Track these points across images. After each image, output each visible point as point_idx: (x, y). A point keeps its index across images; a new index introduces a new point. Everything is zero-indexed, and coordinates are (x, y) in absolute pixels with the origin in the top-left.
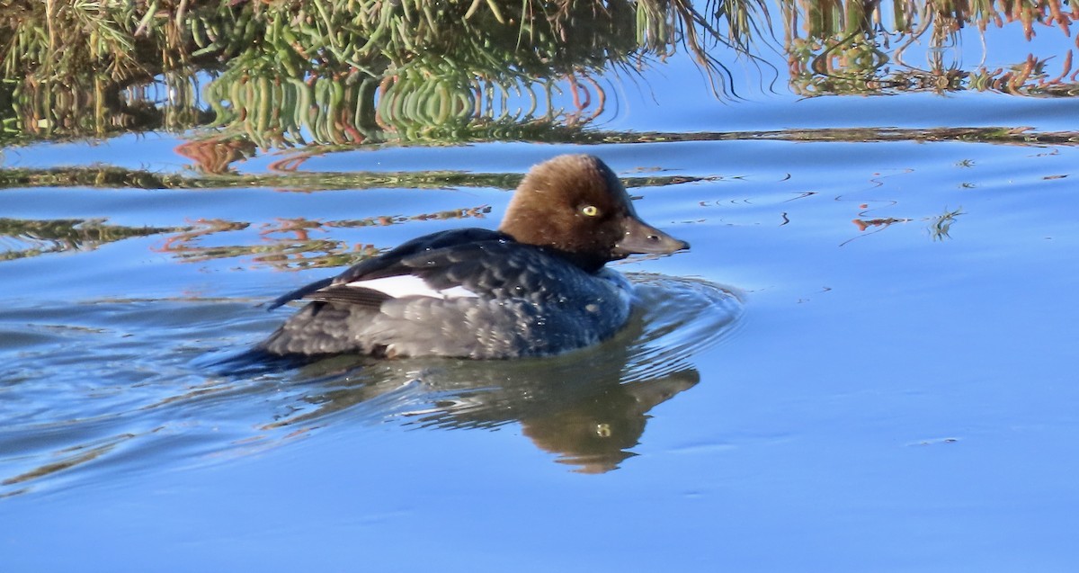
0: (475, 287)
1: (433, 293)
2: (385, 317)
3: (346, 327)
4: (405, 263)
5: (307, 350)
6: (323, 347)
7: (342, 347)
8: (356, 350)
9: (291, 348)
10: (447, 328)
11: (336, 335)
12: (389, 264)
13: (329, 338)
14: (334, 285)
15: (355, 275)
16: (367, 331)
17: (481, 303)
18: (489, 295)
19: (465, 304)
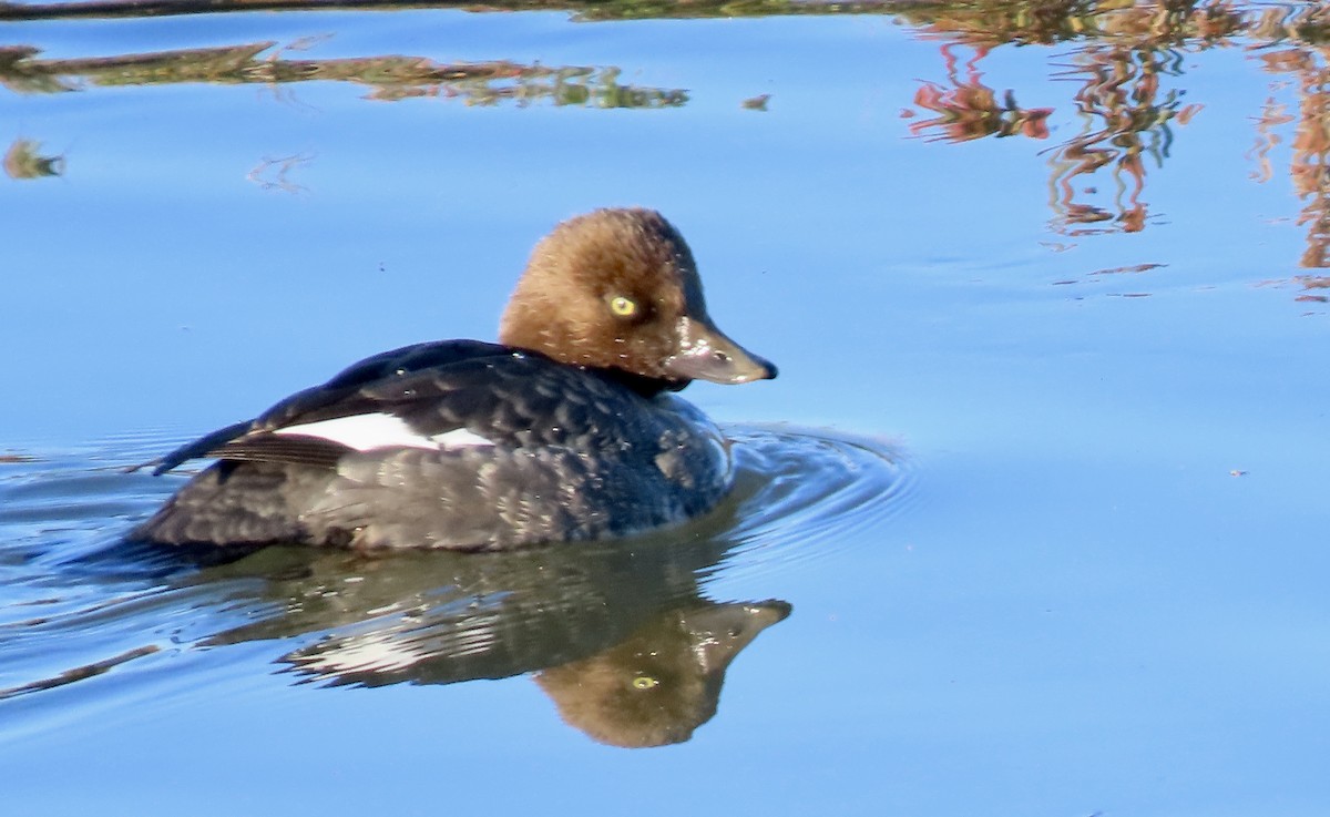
0: (487, 429)
1: (420, 441)
2: (347, 485)
3: (280, 501)
4: (367, 393)
5: (217, 537)
6: (245, 532)
7: (275, 532)
8: (297, 540)
9: (191, 535)
11: (263, 513)
12: (346, 394)
13: (252, 517)
14: (254, 432)
15: (289, 414)
16: (318, 503)
17: (500, 454)
18: (511, 442)
19: (475, 456)
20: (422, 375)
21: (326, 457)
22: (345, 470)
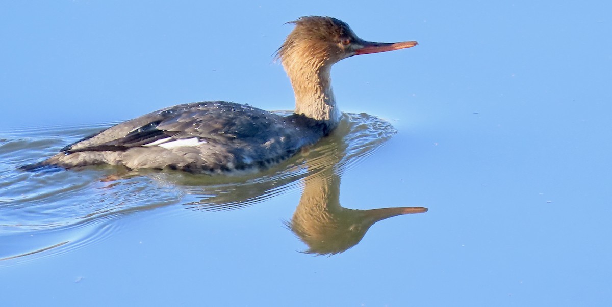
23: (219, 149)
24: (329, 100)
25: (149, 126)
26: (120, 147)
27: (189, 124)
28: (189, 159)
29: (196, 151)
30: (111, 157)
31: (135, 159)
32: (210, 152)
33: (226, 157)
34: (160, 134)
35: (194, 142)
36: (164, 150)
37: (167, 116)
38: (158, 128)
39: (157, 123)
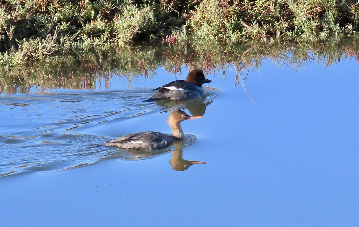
0: (183, 88)
1: (177, 89)
2: (170, 93)
3: (164, 94)
4: (172, 84)
5: (158, 98)
6: (160, 97)
7: (163, 97)
8: (165, 98)
9: (156, 98)
10: (179, 94)
11: (162, 96)
12: (170, 85)
13: (161, 96)
14: (162, 88)
15: (165, 86)
16: (167, 95)
17: (184, 91)
18: (185, 90)
19: (182, 91)
20: (178, 83)
21: (168, 90)
22: (170, 92)
23: (147, 144)
24: (181, 131)
25: (130, 137)
26: (122, 142)
27: (140, 137)
28: (139, 146)
29: (141, 144)
30: (119, 145)
31: (126, 146)
32: (144, 145)
33: (148, 146)
34: (133, 140)
35: (141, 142)
36: (133, 144)
37: (136, 135)
38: (132, 138)
39: (133, 137)
